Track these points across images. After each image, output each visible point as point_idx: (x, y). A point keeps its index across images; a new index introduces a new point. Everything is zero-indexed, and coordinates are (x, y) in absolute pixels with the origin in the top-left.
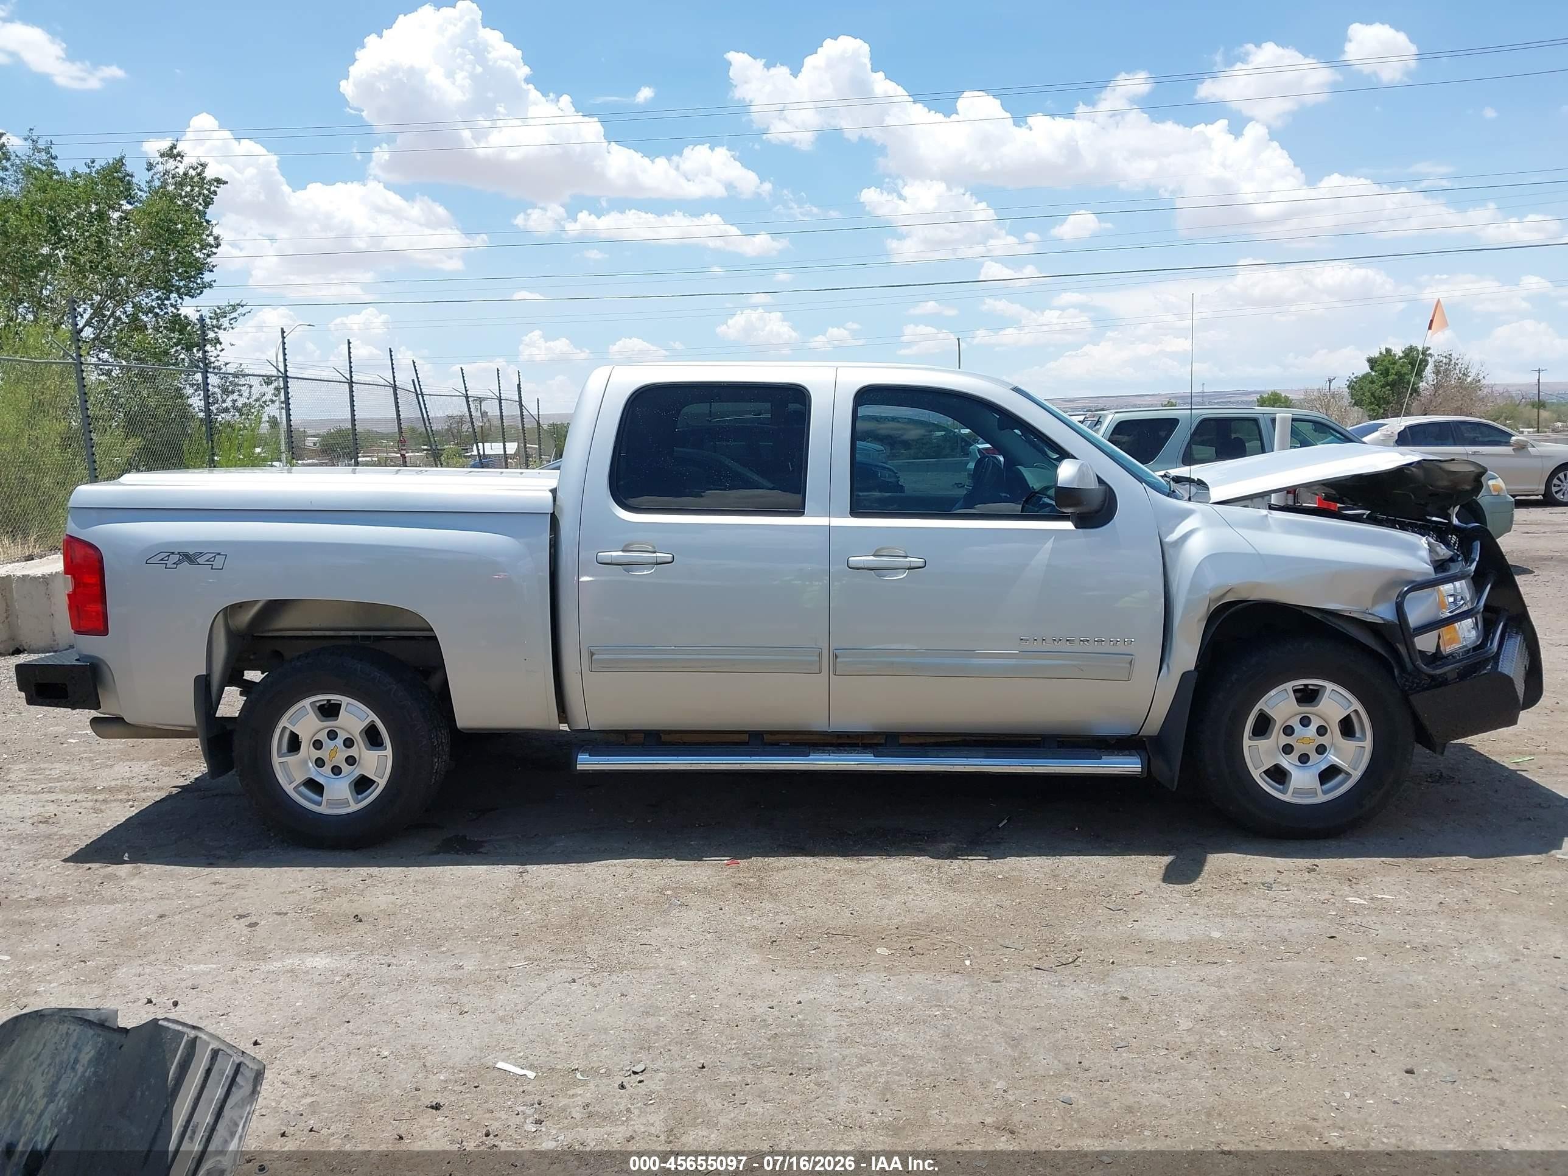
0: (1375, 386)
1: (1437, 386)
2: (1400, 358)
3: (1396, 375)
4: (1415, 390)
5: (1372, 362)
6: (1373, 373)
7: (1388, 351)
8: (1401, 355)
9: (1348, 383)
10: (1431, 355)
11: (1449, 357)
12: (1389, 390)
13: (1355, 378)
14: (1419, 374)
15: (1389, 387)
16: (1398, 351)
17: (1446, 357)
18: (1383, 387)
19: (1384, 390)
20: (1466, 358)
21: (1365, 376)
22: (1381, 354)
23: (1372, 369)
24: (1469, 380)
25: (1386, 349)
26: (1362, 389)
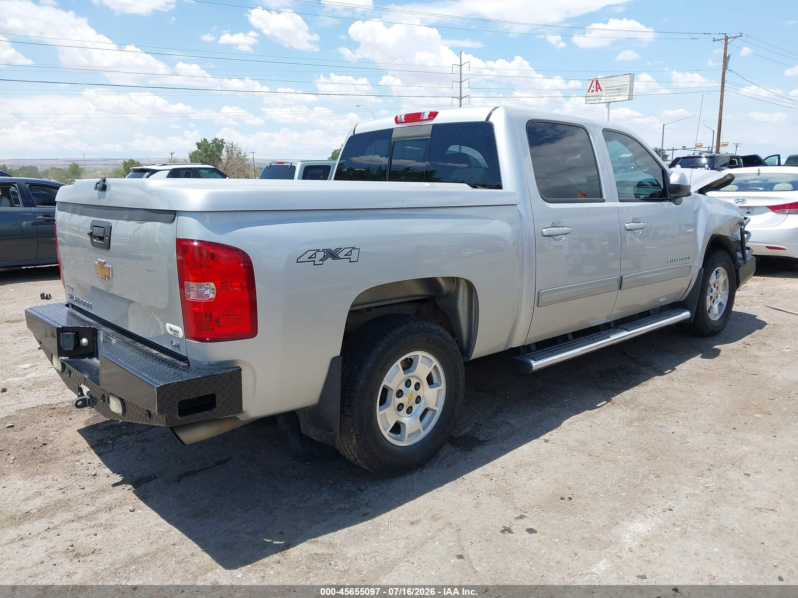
0: (202, 157)
1: (229, 158)
2: (211, 144)
3: (211, 152)
4: (220, 160)
5: (199, 145)
6: (199, 150)
7: (205, 140)
8: (211, 142)
9: (189, 155)
10: (225, 143)
11: (232, 144)
12: (208, 159)
13: (192, 152)
14: (220, 151)
15: (208, 158)
16: (210, 141)
17: (230, 144)
18: (205, 157)
19: (206, 159)
20: (239, 145)
21: (196, 152)
22: (202, 141)
23: (199, 148)
24: (242, 155)
25: (204, 139)
26: (196, 158)
